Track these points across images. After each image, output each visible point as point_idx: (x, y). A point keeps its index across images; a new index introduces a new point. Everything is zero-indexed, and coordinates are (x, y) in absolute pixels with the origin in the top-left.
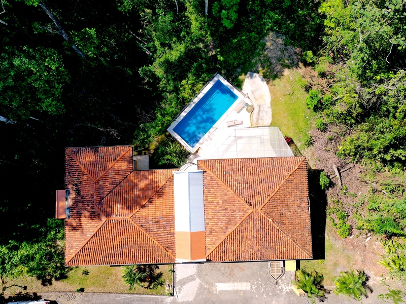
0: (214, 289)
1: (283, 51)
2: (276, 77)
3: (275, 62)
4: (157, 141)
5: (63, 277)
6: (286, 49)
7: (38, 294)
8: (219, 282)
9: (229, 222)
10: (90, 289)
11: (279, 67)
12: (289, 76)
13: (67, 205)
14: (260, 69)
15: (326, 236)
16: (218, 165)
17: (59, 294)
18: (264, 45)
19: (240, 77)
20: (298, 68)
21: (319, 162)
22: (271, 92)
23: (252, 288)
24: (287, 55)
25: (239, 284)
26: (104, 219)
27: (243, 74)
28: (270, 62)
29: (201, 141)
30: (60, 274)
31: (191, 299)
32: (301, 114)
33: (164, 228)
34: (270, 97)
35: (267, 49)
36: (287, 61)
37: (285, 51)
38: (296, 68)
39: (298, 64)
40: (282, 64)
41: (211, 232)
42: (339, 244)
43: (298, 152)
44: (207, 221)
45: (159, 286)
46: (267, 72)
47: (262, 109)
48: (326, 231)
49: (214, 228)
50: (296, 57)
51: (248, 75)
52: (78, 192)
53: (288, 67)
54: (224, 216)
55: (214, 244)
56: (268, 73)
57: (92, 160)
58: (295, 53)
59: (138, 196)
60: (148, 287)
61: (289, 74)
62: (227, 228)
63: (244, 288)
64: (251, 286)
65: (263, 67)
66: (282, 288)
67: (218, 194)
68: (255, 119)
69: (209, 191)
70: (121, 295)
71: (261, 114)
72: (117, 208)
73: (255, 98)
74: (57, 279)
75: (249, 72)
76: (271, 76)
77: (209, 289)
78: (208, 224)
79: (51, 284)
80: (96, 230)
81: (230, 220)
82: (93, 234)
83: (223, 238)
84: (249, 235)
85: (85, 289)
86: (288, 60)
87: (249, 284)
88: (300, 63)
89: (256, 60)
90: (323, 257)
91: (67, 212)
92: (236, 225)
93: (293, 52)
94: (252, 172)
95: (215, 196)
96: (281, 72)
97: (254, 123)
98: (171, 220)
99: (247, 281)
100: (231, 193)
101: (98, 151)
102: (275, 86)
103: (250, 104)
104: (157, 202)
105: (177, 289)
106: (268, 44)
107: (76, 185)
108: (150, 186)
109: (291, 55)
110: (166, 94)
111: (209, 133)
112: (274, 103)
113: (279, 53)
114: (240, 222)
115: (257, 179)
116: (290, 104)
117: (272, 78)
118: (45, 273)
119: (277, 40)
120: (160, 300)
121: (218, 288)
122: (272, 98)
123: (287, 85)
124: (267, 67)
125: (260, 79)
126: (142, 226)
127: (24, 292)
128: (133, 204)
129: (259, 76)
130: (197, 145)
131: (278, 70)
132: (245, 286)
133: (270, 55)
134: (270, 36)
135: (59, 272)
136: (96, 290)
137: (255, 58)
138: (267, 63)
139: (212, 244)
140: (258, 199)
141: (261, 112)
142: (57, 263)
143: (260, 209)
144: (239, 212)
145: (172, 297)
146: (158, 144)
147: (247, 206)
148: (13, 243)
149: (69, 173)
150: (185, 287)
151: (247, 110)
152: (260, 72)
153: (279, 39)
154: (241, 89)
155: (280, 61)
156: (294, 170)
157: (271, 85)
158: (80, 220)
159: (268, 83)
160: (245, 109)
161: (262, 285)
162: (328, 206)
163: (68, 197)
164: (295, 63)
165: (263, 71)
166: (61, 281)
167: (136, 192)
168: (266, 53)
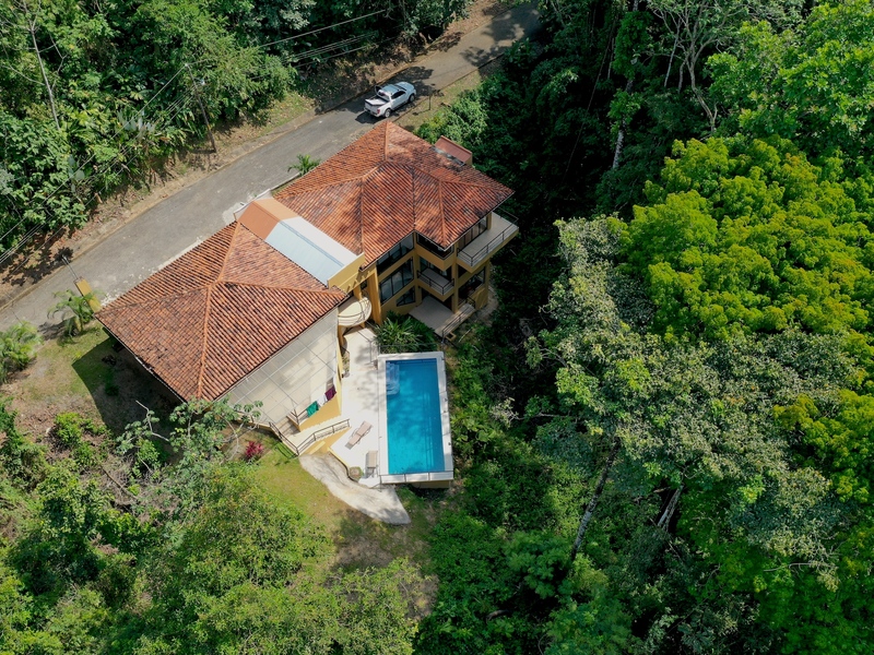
44: (271, 249)
49: (255, 248)
54: (253, 262)
68: (332, 463)
78: (268, 248)
81: (241, 262)
95: (284, 274)
103: (361, 481)
115: (245, 326)
137: (420, 549)
151: (358, 469)
156: (201, 377)
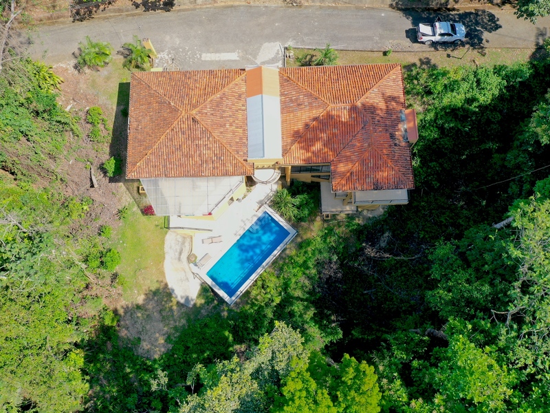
0: (241, 54)
1: (143, 330)
2: (155, 293)
3: (155, 314)
4: (312, 230)
5: (408, 68)
6: (139, 333)
7: (433, 49)
8: (236, 61)
9: (219, 104)
10: (376, 54)
11: (150, 307)
12: (139, 294)
13: (404, 125)
14: (175, 308)
15: (115, 107)
16: (230, 169)
17: (410, 49)
18: (168, 340)
19: (203, 301)
20: (125, 307)
21: (114, 191)
22: (163, 273)
23: (200, 55)
24: (138, 325)
25: (213, 59)
26: (359, 104)
27: (198, 305)
28: (161, 315)
29: (255, 219)
30: (412, 71)
31: (266, 45)
32: (128, 245)
33: (291, 101)
34: (165, 266)
35: (164, 335)
36: (139, 315)
37: (141, 330)
38: (128, 307)
39: (126, 313)
40: (146, 311)
41: (240, 96)
42: (102, 100)
43: (137, 200)
44: (244, 108)
45: (300, 57)
46: (166, 302)
47: (177, 254)
48: (114, 114)
49: (236, 100)
50: (127, 322)
51: (192, 303)
52: (392, 136)
53: (138, 307)
54: (224, 111)
55: (237, 85)
56: (165, 299)
57: (380, 173)
58: (127, 329)
59: (322, 131)
60: (312, 56)
61: (138, 298)
62: (221, 98)
63: (209, 55)
64: (201, 57)
65: (171, 309)
66: (168, 55)
67: (230, 135)
68: (187, 244)
69: (241, 139)
70: (342, 48)
71: (178, 248)
72: (345, 117)
73: (185, 272)
74: (414, 65)
75: (191, 306)
76: (162, 294)
77: (246, 54)
78: (243, 105)
79: (420, 60)
80: (367, 94)
81: (217, 106)
82: (371, 91)
83: (226, 89)
84: (197, 92)
85: (382, 55)
86: (138, 317)
87: (203, 59)
88: (123, 314)
89: (180, 321)
90: (121, 85)
91: (403, 116)
92: (211, 101)
93: (130, 329)
94: (191, 159)
95: (234, 132)
96: (148, 299)
97: (188, 240)
98: (285, 108)
99: (205, 61)
100: (216, 134)
101: (374, 185)
102: (157, 281)
103: (192, 265)
104: (300, 126)
105: (281, 54)
106: (161, 341)
107: (395, 145)
108: (309, 144)
109: (133, 325)
110: (304, 295)
111: (244, 229)
112: (161, 258)
113: (148, 327)
114: (206, 102)
115: (185, 149)
116: (141, 257)
117: (160, 291)
118: (429, 72)
119: (149, 346)
120: (299, 44)
121: (237, 55)
122: (163, 265)
123: (142, 282)
124: (166, 308)
125: (176, 292)
126: (316, 99)
127: (449, 51)
128: (327, 122)
129: (176, 297)
130: (260, 214)
131: (151, 303)
132: (208, 57)
133: (161, 325)
134: (159, 353)
135: (414, 73)
136: (370, 54)
137: (181, 325)
138: (165, 314)
139: (239, 84)
140: (184, 126)
141: (178, 251)
142: (418, 84)
143: (183, 114)
144: (206, 114)
145: (286, 46)
146: (312, 227)
147: (197, 117)
148: (474, 107)
149: (406, 159)
150: (272, 55)
151: (196, 257)
152: (175, 303)
153: (146, 348)
154: (201, 285)
155: (148, 316)
156: (142, 161)
157: (162, 282)
158: (387, 107)
159: (166, 285)
160: (198, 259)
161: (189, 58)
162: (109, 144)
163: (404, 133)
164: (129, 314)
165: (171, 304)
166: (410, 63)
167: (324, 136)
168: (166, 329)
